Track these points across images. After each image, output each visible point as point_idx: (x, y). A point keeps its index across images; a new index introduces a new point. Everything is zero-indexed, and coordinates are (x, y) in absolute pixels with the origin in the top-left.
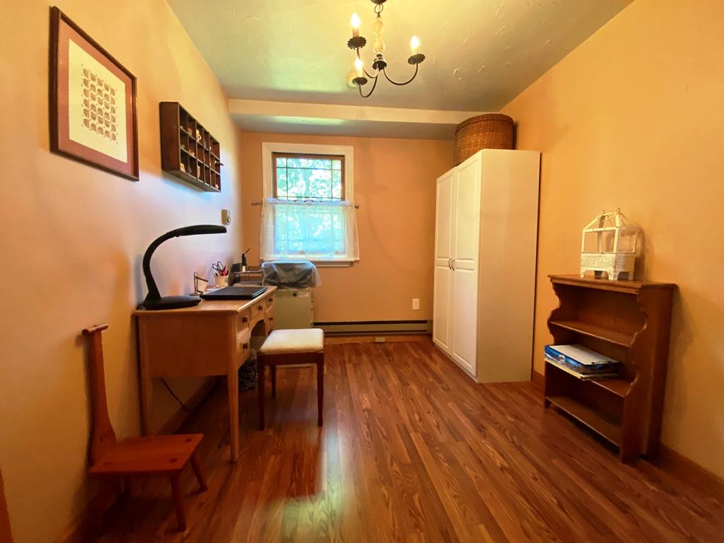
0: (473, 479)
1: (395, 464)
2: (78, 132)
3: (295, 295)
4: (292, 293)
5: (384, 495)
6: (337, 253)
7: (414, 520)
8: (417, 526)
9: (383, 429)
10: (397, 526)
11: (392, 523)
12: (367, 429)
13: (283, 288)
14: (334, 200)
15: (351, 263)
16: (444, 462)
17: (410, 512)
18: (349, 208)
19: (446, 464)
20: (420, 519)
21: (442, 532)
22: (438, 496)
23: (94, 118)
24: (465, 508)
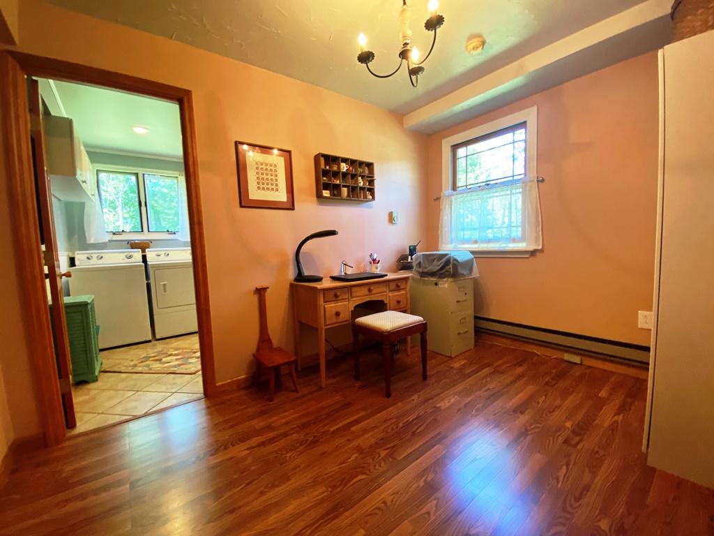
0: (424, 510)
1: (386, 451)
2: (255, 194)
3: (436, 284)
4: (434, 282)
5: (349, 458)
6: (514, 240)
7: (338, 484)
8: (334, 487)
9: (422, 428)
10: (326, 476)
11: (326, 472)
12: (411, 419)
13: (424, 277)
14: (515, 178)
15: (533, 253)
16: (425, 480)
17: (344, 479)
18: (529, 184)
19: (422, 484)
20: (341, 488)
21: (337, 505)
22: (375, 490)
23: (262, 184)
24: (376, 514)
